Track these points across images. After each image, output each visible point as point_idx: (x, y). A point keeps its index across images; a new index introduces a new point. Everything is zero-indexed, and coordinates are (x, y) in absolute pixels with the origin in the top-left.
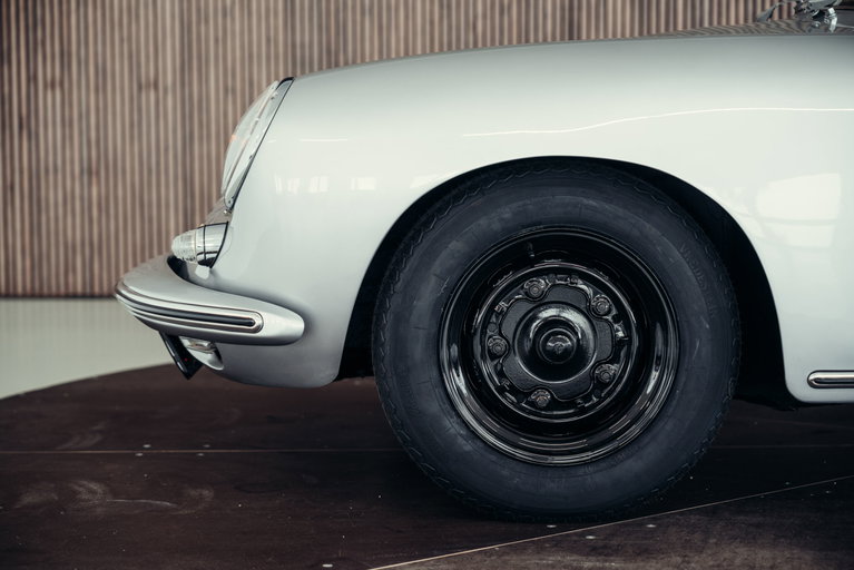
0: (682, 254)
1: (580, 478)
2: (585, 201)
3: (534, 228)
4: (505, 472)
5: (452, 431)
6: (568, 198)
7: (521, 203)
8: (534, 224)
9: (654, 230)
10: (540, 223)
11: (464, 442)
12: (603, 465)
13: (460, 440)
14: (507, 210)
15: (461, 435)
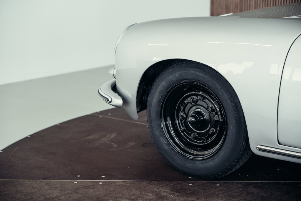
0: (228, 96)
1: (196, 164)
2: (199, 74)
3: (186, 81)
4: (176, 158)
5: (163, 142)
6: (194, 72)
7: (181, 72)
8: (185, 80)
9: (219, 86)
10: (187, 79)
11: (166, 146)
12: (204, 162)
13: (165, 145)
14: (177, 74)
15: (165, 144)
